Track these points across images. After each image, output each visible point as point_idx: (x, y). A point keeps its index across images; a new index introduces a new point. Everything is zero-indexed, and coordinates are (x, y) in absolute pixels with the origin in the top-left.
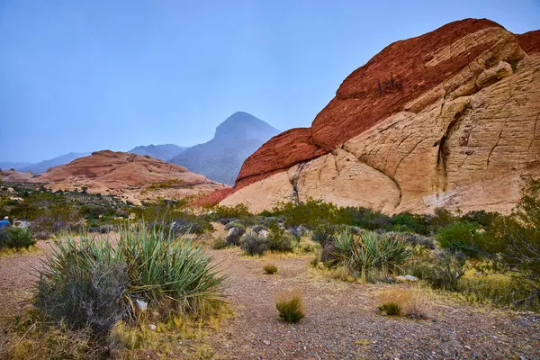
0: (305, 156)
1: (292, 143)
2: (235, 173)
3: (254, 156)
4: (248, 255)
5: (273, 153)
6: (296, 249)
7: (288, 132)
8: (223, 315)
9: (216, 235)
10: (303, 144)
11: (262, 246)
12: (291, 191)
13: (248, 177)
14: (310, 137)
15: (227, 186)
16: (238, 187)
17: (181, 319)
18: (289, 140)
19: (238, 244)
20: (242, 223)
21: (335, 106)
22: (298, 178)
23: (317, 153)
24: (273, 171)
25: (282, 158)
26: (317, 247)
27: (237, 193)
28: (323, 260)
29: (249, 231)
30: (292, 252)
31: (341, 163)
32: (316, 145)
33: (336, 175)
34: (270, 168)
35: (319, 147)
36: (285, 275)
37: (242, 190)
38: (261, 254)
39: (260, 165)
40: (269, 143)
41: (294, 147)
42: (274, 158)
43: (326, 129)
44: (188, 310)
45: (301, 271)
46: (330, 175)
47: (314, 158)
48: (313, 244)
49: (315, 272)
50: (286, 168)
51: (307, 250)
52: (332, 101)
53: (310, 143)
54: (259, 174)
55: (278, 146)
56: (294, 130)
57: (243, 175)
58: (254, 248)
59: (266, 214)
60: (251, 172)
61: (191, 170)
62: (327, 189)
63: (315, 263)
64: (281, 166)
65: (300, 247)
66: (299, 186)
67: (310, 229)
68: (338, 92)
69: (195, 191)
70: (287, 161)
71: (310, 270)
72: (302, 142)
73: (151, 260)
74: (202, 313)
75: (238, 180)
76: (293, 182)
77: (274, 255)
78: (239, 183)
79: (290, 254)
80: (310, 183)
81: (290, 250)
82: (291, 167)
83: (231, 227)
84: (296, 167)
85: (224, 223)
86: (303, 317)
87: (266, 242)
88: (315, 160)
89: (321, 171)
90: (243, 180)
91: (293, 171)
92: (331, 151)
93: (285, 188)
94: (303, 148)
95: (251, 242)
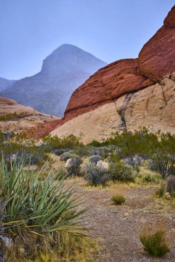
0: (133, 87)
1: (119, 74)
2: (64, 105)
3: (83, 88)
4: (92, 185)
5: (100, 84)
6: (137, 179)
7: (116, 63)
8: (87, 249)
9: (56, 166)
10: (130, 75)
11: (105, 176)
12: (119, 122)
13: (76, 108)
14: (136, 68)
15: (55, 118)
16: (66, 118)
17: (47, 255)
18: (116, 71)
19: (79, 175)
20: (77, 154)
21: (162, 36)
22: (125, 109)
23: (144, 83)
24: (101, 102)
25: (110, 89)
26: (158, 177)
27: (66, 125)
28: (169, 191)
29: (86, 162)
30: (134, 182)
31: (169, 93)
32: (144, 76)
33: (164, 105)
34: (98, 100)
35: (146, 78)
36: (133, 206)
37: (71, 122)
38: (104, 184)
39: (88, 97)
40: (96, 74)
41: (122, 78)
42: (101, 89)
43: (153, 59)
44: (53, 245)
45: (148, 201)
46: (158, 105)
47: (141, 89)
48: (153, 174)
49: (162, 202)
50: (114, 99)
51: (148, 180)
52: (160, 30)
53: (137, 74)
54: (87, 106)
55: (104, 78)
56: (121, 61)
57: (72, 107)
58: (97, 179)
59: (96, 144)
60: (79, 104)
61: (20, 103)
62: (155, 118)
63: (160, 193)
64: (109, 97)
65: (140, 177)
66: (127, 117)
67: (145, 158)
68: (166, 21)
69: (24, 123)
70: (114, 93)
71: (157, 200)
72: (129, 73)
73: (12, 201)
74: (67, 247)
75: (67, 112)
76: (121, 112)
77: (116, 185)
78: (69, 115)
79: (132, 184)
80: (137, 113)
81: (132, 180)
82: (118, 97)
83: (67, 158)
84: (123, 98)
85: (59, 154)
86: (168, 251)
87: (108, 173)
88: (143, 91)
89: (148, 101)
90: (71, 111)
91: (121, 102)
92: (158, 82)
93: (112, 118)
94: (130, 78)
95: (94, 172)
